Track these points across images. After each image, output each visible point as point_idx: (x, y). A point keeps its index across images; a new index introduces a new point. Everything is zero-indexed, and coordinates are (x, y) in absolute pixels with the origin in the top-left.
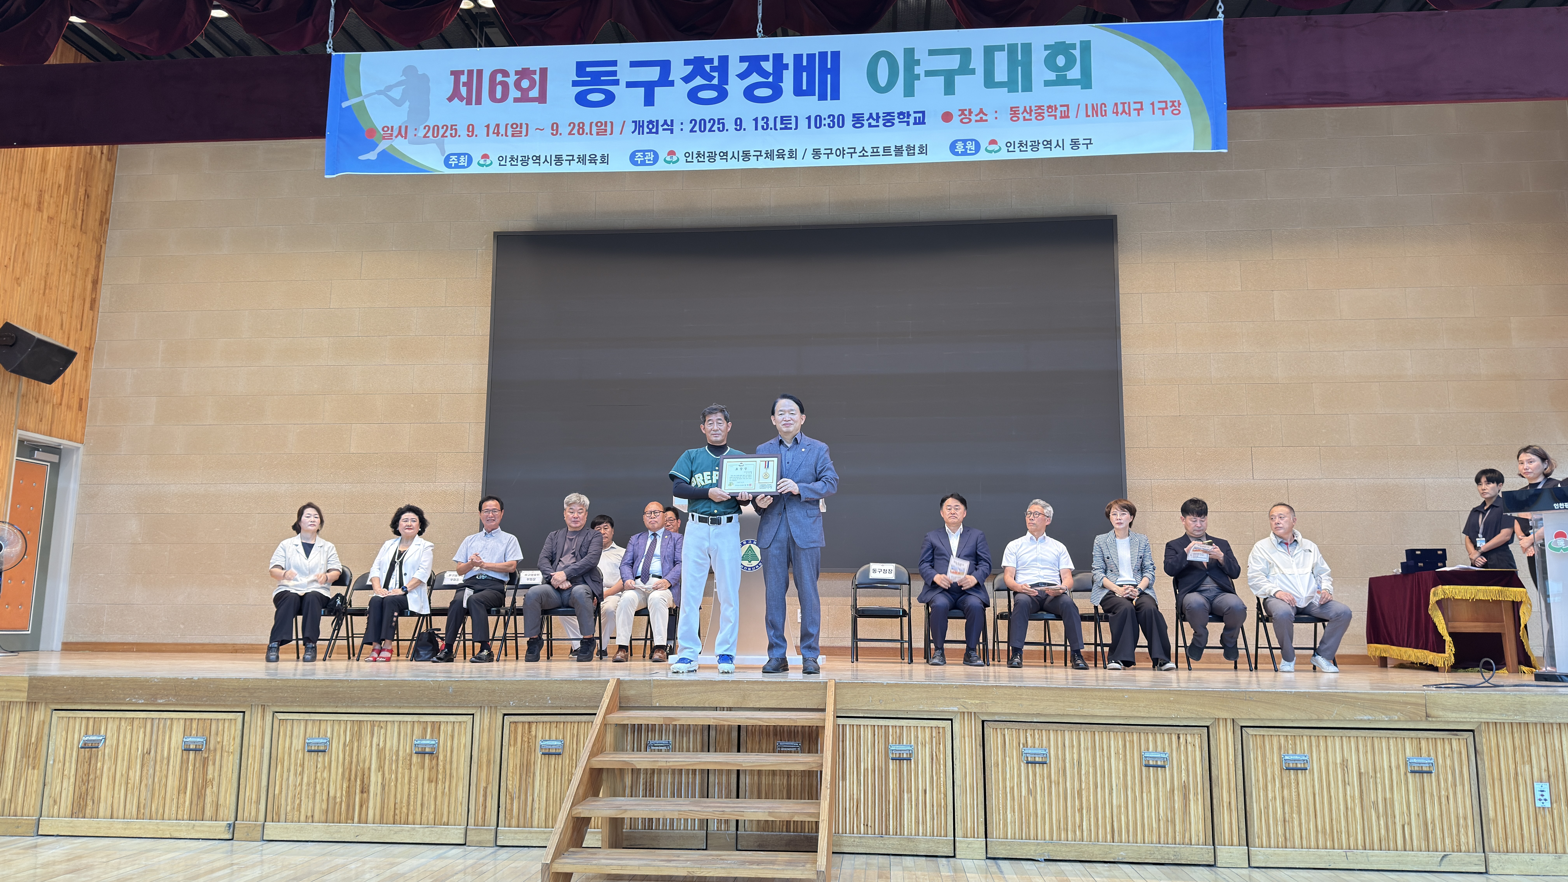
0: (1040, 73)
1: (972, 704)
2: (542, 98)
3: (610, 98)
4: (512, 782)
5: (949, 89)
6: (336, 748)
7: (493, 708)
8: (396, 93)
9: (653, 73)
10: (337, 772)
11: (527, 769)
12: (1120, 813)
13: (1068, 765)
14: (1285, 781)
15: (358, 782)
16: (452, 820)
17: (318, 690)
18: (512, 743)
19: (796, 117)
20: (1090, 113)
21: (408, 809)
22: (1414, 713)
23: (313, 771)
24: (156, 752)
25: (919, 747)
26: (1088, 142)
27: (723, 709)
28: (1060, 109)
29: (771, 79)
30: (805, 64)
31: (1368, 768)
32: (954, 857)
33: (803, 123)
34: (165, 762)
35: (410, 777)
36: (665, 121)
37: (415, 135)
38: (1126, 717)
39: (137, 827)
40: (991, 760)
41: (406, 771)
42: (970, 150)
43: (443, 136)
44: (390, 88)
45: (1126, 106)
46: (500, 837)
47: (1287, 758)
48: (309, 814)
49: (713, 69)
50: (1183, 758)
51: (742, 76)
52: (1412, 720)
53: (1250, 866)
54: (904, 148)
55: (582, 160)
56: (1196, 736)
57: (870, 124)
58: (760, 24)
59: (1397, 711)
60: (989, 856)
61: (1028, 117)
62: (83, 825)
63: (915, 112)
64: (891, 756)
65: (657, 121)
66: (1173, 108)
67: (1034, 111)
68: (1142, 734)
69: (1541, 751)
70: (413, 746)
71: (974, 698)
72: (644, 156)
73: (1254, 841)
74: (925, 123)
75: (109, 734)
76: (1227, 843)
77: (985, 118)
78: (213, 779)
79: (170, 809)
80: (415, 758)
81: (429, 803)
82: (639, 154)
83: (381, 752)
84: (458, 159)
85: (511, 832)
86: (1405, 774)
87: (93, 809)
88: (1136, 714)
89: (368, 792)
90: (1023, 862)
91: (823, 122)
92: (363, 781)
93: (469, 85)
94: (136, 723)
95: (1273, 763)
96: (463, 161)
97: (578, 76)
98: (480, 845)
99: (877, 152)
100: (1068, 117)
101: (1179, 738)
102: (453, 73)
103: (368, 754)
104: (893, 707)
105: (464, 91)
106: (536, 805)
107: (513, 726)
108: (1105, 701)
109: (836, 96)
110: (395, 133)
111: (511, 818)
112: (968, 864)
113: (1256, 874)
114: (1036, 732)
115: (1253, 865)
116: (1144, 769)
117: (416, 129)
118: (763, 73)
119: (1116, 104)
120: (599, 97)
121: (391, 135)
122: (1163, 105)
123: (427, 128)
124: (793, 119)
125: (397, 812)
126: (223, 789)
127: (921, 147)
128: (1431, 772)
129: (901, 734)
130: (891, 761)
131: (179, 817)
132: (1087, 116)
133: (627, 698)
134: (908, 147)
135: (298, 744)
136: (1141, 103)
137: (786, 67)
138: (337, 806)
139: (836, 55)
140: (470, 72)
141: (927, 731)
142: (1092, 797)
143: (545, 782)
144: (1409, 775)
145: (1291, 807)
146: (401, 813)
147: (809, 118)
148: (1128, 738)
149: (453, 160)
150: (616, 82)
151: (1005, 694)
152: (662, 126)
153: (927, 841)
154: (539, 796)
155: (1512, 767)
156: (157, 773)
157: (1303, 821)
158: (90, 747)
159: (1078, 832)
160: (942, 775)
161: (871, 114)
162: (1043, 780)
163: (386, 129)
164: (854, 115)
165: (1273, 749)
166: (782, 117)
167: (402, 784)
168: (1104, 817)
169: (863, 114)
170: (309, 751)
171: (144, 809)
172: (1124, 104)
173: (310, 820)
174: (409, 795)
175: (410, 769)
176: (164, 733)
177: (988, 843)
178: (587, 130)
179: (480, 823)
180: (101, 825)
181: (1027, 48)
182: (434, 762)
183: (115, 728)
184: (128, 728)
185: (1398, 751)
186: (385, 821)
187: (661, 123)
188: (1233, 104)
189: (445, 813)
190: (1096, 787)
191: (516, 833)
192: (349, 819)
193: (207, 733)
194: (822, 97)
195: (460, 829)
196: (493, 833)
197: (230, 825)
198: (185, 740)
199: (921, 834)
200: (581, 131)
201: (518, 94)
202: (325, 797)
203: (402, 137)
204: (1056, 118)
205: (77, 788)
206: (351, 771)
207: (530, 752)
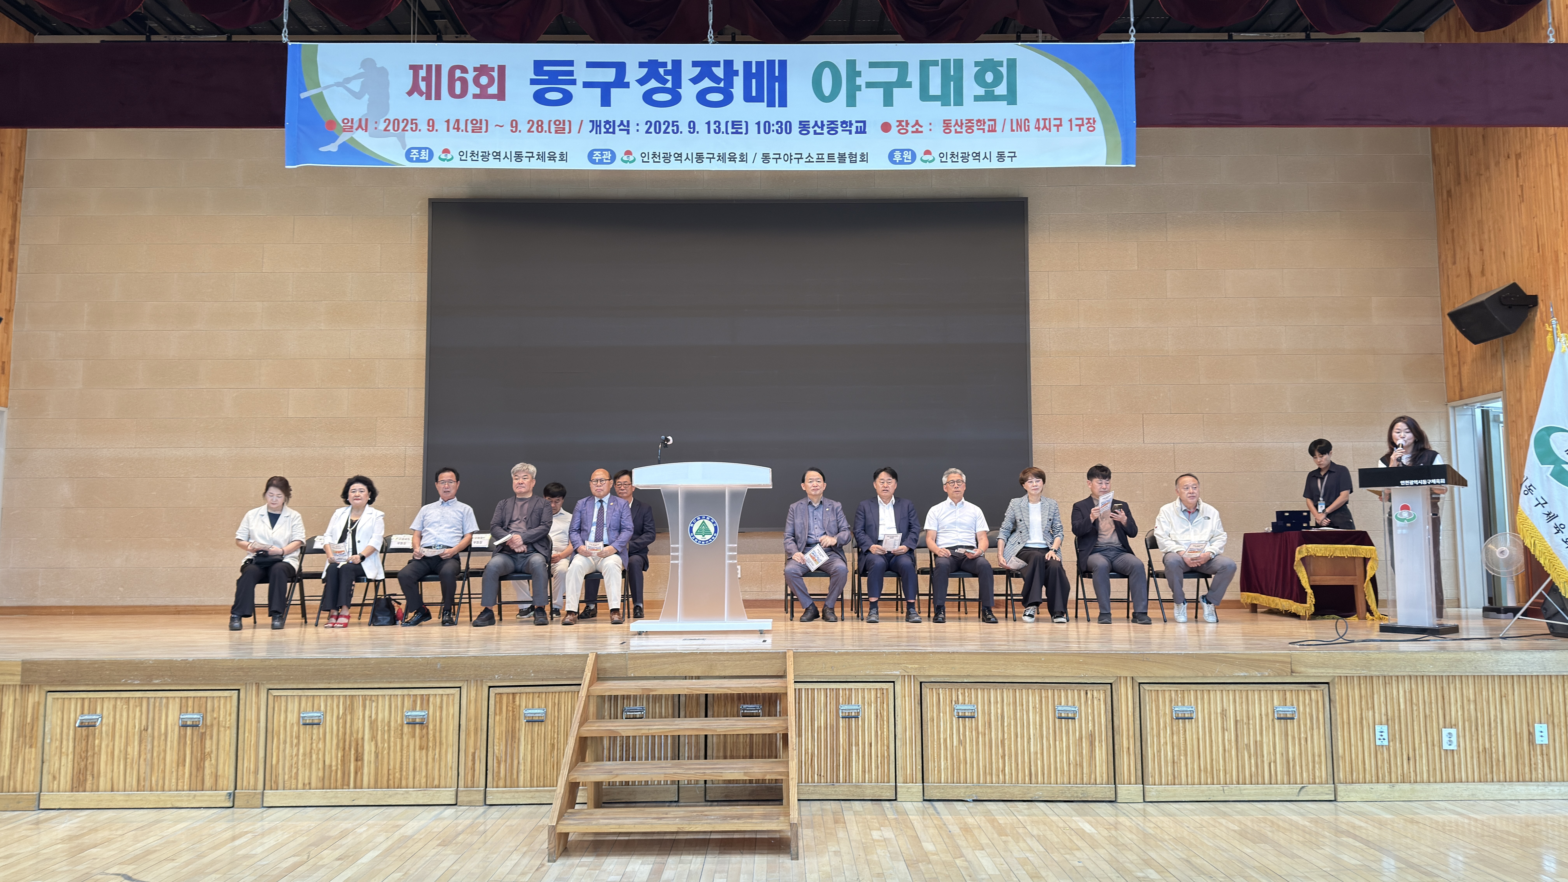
0: (971, 88)
1: (912, 668)
2: (501, 96)
3: (567, 98)
4: (498, 748)
5: (888, 101)
6: (330, 721)
7: (479, 679)
8: (356, 86)
9: (609, 75)
10: (331, 743)
11: (512, 736)
12: (1036, 759)
13: (993, 718)
14: (1175, 728)
15: (353, 752)
16: (442, 784)
17: (311, 668)
18: (498, 712)
19: (746, 122)
20: (1015, 128)
21: (401, 775)
22: (1281, 670)
23: (308, 742)
24: (153, 729)
25: (866, 707)
26: (1012, 155)
27: (692, 678)
28: (988, 123)
29: (722, 85)
30: (754, 71)
31: (1243, 716)
32: (896, 800)
33: (753, 128)
34: (163, 738)
35: (402, 745)
36: (622, 121)
37: (376, 128)
38: (1043, 677)
39: (138, 798)
40: (927, 716)
41: (398, 740)
42: (907, 159)
43: (403, 130)
44: (348, 80)
45: (1047, 122)
46: (489, 797)
47: (1176, 709)
48: (307, 782)
49: (667, 73)
50: (1090, 711)
51: (695, 80)
52: (1279, 675)
53: (1144, 801)
54: (847, 156)
55: (541, 157)
56: (1101, 692)
57: (815, 131)
58: (711, 29)
59: (1269, 668)
60: (925, 798)
61: (959, 129)
62: (84, 798)
63: (857, 122)
64: (841, 714)
65: (614, 122)
66: (1089, 125)
67: (964, 125)
68: (1056, 691)
69: (1382, 699)
70: (404, 717)
71: (914, 663)
72: (602, 155)
73: (1148, 779)
74: (865, 133)
75: (105, 713)
76: (1126, 782)
77: (920, 129)
78: (212, 752)
79: (171, 780)
80: (406, 729)
81: (420, 768)
82: (597, 153)
83: (373, 724)
84: (420, 154)
85: (498, 792)
86: (1273, 720)
87: (93, 784)
88: (1050, 674)
89: (362, 760)
90: (955, 803)
91: (772, 128)
92: (357, 750)
93: (427, 79)
94: (132, 703)
95: (1165, 714)
96: (424, 155)
97: (536, 74)
98: (471, 804)
99: (822, 159)
100: (995, 131)
101: (1087, 693)
102: (412, 67)
103: (360, 725)
104: (844, 672)
105: (423, 85)
106: (522, 767)
107: (498, 696)
108: (1026, 663)
109: (783, 103)
110: (355, 126)
111: (499, 779)
112: (908, 806)
113: (1150, 808)
114: (966, 690)
115: (1147, 800)
116: (1057, 720)
117: (376, 123)
118: (715, 79)
119: (1038, 120)
120: (557, 96)
121: (352, 127)
122: (1080, 122)
123: (387, 121)
124: (744, 124)
125: (391, 777)
126: (221, 761)
127: (862, 155)
128: (1293, 719)
129: (850, 696)
130: (841, 719)
131: (180, 788)
132: (1013, 130)
133: (605, 670)
134: (851, 154)
135: (292, 718)
136: (1060, 119)
137: (736, 73)
138: (333, 774)
139: (783, 64)
140: (429, 67)
141: (873, 692)
142: (1013, 746)
143: (529, 747)
144: (1276, 721)
145: (1179, 750)
146: (394, 778)
147: (758, 123)
148: (1043, 695)
149: (414, 154)
150: (573, 82)
151: (940, 659)
152: (619, 126)
153: (873, 787)
154: (524, 759)
155: (1358, 713)
156: (156, 749)
157: (1189, 762)
158: (88, 725)
159: (1001, 776)
160: (885, 730)
161: (816, 122)
162: (972, 732)
163: (346, 121)
164: (800, 122)
165: (1165, 702)
166: (733, 122)
167: (395, 752)
168: (1023, 762)
169: (809, 122)
170: (304, 724)
171: (144, 781)
172: (1045, 120)
173: (308, 787)
174: (401, 761)
175: (402, 738)
176: (160, 710)
177: (925, 787)
178: (546, 127)
179: (469, 785)
180: (104, 797)
181: (959, 63)
182: (424, 731)
183: (111, 707)
184: (124, 707)
185: (1267, 701)
186: (379, 786)
187: (617, 123)
188: (1142, 122)
189: (437, 777)
190: (1017, 737)
191: (503, 792)
192: (345, 785)
193: (203, 710)
194: (771, 104)
195: (451, 791)
196: (483, 793)
197: (230, 794)
198: (181, 717)
199: (867, 781)
200: (540, 128)
201: (477, 91)
202: (321, 766)
203: (363, 129)
204: (984, 132)
205: (76, 765)
206: (345, 742)
207: (514, 720)
